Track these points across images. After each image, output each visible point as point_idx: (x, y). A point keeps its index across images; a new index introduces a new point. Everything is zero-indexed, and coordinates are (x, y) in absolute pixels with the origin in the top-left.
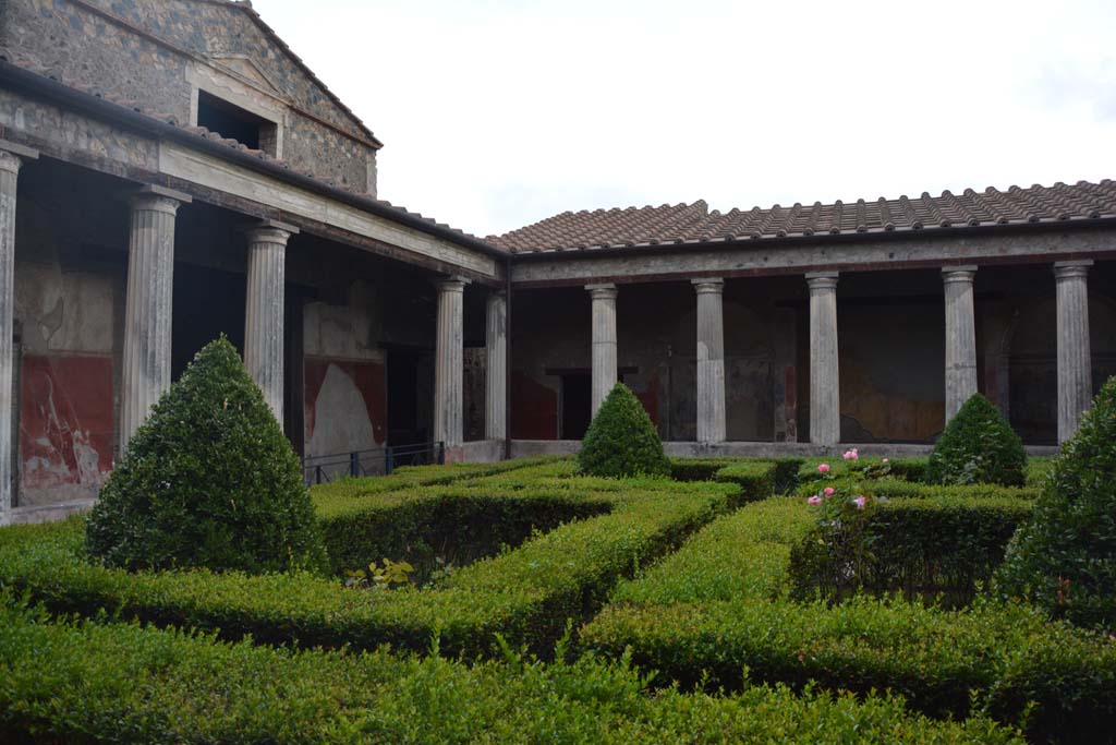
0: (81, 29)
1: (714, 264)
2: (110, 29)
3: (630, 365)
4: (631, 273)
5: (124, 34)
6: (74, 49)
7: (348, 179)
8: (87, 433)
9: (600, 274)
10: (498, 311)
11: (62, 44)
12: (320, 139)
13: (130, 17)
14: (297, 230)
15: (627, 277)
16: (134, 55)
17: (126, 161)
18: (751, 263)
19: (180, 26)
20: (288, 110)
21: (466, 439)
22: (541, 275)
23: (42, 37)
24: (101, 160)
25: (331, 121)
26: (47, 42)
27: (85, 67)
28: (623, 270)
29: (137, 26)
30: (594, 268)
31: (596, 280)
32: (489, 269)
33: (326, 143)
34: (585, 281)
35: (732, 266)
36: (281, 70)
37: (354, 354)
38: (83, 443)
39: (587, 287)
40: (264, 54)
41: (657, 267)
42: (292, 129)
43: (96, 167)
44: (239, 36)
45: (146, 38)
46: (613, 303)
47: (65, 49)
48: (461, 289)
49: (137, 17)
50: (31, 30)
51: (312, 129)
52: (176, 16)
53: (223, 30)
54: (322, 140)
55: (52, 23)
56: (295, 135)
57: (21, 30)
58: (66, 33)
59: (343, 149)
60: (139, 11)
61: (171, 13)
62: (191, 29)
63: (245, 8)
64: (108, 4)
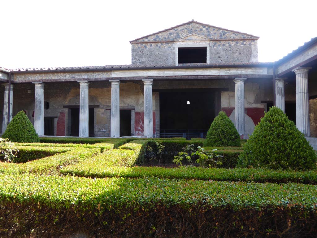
0: (146, 47)
2: (153, 44)
5: (157, 44)
6: (145, 52)
7: (242, 53)
11: (143, 52)
12: (227, 45)
13: (158, 40)
16: (160, 47)
17: (105, 77)
20: (211, 42)
23: (138, 53)
24: (100, 78)
25: (232, 38)
26: (140, 53)
27: (147, 54)
31: (294, 67)
32: (266, 72)
33: (230, 45)
36: (208, 32)
39: (292, 71)
40: (201, 30)
42: (214, 46)
44: (191, 29)
45: (162, 42)
49: (160, 39)
50: (136, 52)
51: (223, 43)
52: (171, 34)
53: (186, 30)
54: (228, 45)
55: (140, 49)
56: (215, 47)
57: (134, 53)
58: (143, 49)
59: (239, 44)
60: (160, 37)
61: (169, 33)
62: (175, 35)
63: (192, 22)
64: (153, 40)
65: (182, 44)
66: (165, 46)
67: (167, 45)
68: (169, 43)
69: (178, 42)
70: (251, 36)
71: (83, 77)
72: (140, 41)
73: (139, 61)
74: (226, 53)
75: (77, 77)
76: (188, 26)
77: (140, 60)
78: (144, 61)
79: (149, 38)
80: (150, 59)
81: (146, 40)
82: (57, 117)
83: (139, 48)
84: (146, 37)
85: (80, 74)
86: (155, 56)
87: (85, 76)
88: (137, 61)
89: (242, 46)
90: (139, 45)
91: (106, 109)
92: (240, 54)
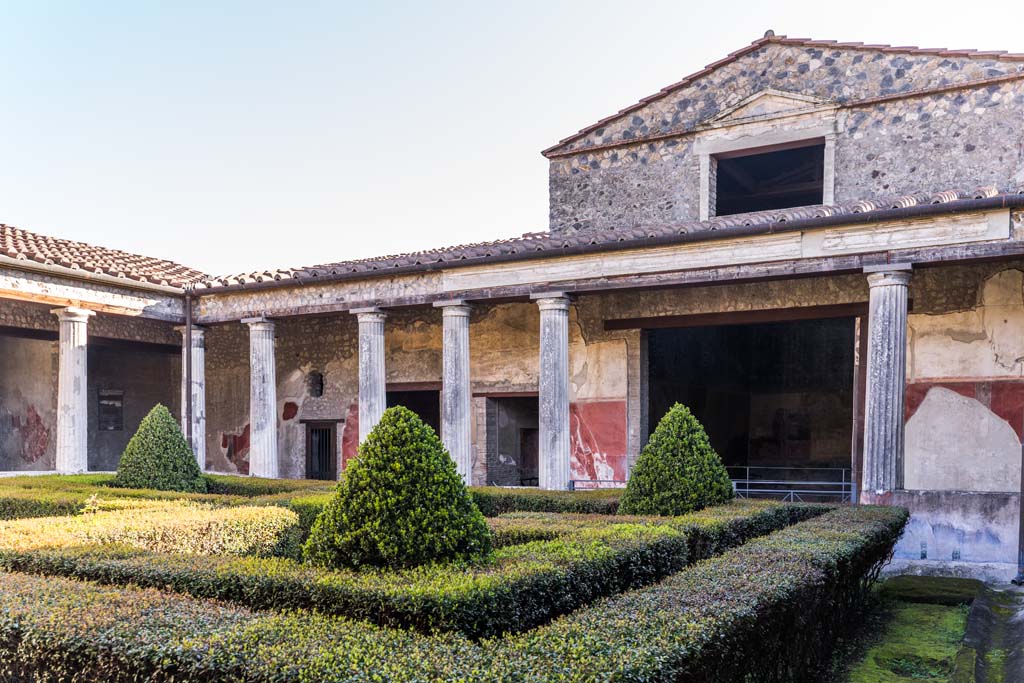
0: (598, 167)
2: (622, 153)
5: (634, 150)
7: (979, 143)
8: (605, 455)
11: (586, 185)
12: (913, 116)
16: (644, 161)
20: (844, 112)
23: (571, 190)
25: (935, 84)
26: (576, 190)
29: (642, 137)
33: (926, 117)
36: (834, 72)
38: (601, 462)
40: (804, 68)
42: (853, 130)
43: (408, 303)
44: (764, 74)
45: (654, 140)
47: (587, 189)
49: (645, 129)
50: (565, 188)
51: (895, 112)
52: (684, 104)
53: (742, 80)
54: (915, 116)
55: (577, 176)
56: (858, 135)
57: (559, 193)
58: (587, 177)
59: (965, 108)
60: (647, 123)
61: (680, 103)
62: (701, 104)
63: (768, 41)
64: (620, 136)
65: (727, 137)
66: (664, 154)
67: (670, 149)
68: (678, 140)
69: (710, 133)
71: (366, 297)
72: (577, 145)
73: (574, 222)
74: (905, 152)
75: (350, 295)
76: (749, 60)
77: (578, 216)
78: (590, 218)
79: (607, 131)
80: (610, 209)
81: (598, 141)
82: (342, 421)
83: (575, 171)
84: (598, 129)
85: (356, 287)
86: (629, 196)
87: (369, 292)
88: (569, 220)
89: (980, 111)
90: (575, 163)
91: (475, 395)
92: (969, 148)
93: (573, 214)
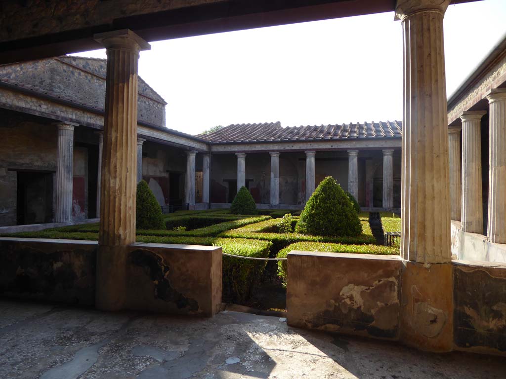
0: (74, 74)
1: (276, 147)
2: (82, 73)
3: (251, 178)
4: (250, 150)
5: (86, 74)
6: (72, 81)
8: (78, 201)
9: (240, 150)
10: (207, 160)
11: (69, 80)
12: (147, 103)
13: (88, 69)
14: (145, 140)
15: (249, 151)
16: (89, 81)
17: (100, 124)
18: (288, 147)
19: (103, 70)
21: (196, 203)
22: (221, 149)
23: (63, 78)
24: (93, 125)
25: (151, 97)
26: (65, 80)
27: (75, 86)
28: (247, 148)
29: (90, 71)
30: (238, 148)
31: (238, 152)
32: (204, 148)
33: (149, 104)
34: (235, 152)
35: (282, 148)
37: (158, 174)
38: (76, 204)
39: (236, 154)
41: (258, 148)
43: (92, 127)
45: (93, 75)
46: (244, 159)
47: (70, 81)
48: (195, 155)
49: (90, 68)
51: (145, 100)
55: (66, 74)
58: (70, 76)
59: (155, 106)
64: (82, 66)
67: (98, 81)
70: (163, 100)
71: (70, 116)
72: (66, 60)
74: (146, 112)
79: (77, 61)
80: (78, 95)
81: (74, 63)
83: (65, 71)
85: (64, 109)
86: (85, 92)
88: (62, 92)
89: (157, 108)
90: (65, 67)
91: (9, 170)
92: (155, 116)
93: (64, 90)
